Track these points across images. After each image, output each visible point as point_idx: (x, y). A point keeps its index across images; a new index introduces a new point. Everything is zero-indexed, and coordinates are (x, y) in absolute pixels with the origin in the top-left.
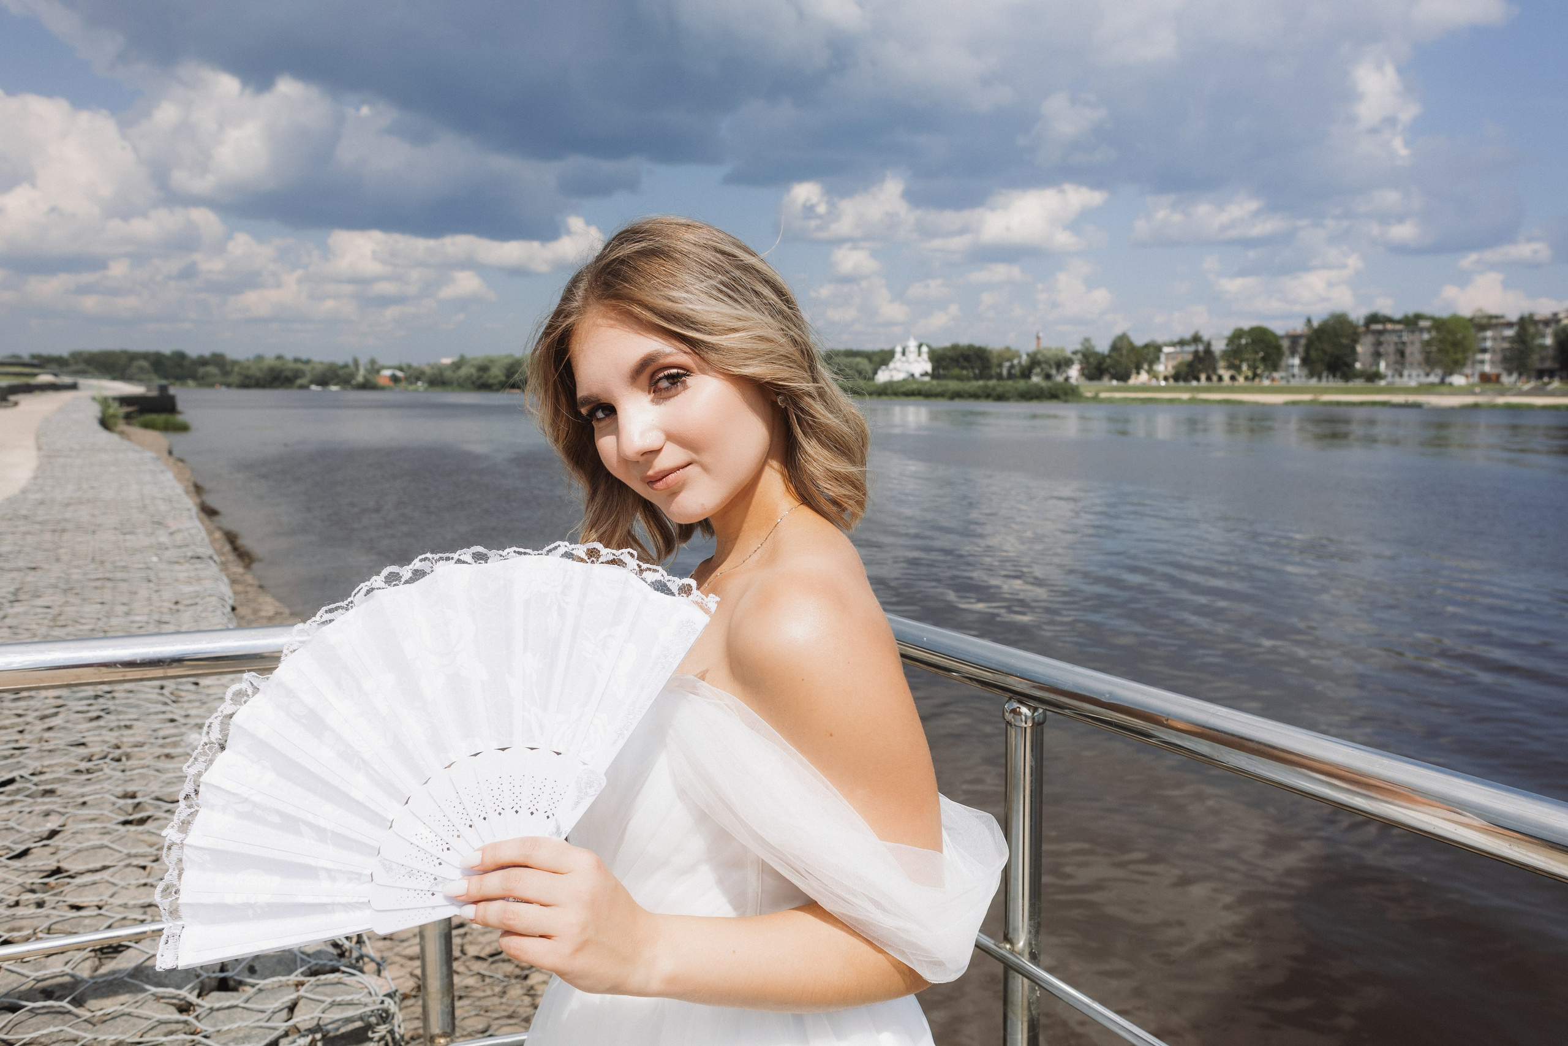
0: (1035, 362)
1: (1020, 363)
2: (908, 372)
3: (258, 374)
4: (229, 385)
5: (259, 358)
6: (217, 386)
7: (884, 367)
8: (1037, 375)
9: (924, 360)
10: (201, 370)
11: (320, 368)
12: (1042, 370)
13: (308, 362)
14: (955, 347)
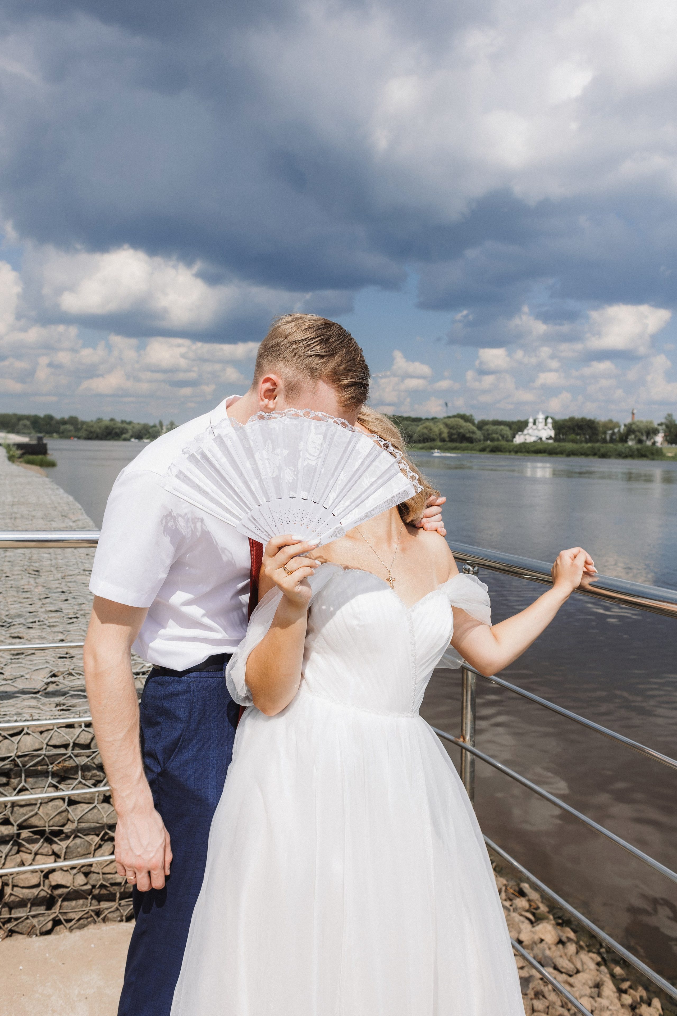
0: (630, 430)
1: (619, 431)
2: (537, 436)
3: (98, 430)
4: (79, 438)
5: (99, 420)
6: (72, 438)
7: (520, 433)
8: (632, 440)
9: (549, 428)
10: (62, 427)
11: (137, 427)
12: (636, 436)
13: (130, 423)
14: (572, 419)
